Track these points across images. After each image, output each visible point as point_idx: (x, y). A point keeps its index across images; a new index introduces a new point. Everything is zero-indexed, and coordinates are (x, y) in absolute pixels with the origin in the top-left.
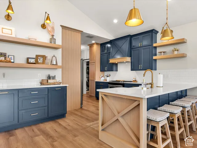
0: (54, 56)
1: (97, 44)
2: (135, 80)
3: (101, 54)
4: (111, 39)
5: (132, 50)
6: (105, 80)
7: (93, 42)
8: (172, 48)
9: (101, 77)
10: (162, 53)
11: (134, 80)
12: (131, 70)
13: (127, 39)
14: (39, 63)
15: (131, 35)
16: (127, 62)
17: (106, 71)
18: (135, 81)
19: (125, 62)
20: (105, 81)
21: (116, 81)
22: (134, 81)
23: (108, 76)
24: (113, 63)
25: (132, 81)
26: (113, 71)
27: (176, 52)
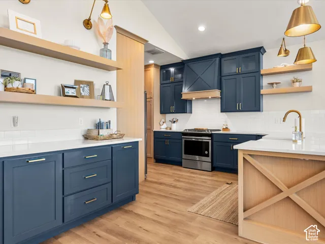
0: (107, 84)
1: (156, 65)
2: (227, 128)
3: (161, 84)
4: (184, 59)
5: (223, 78)
6: (169, 128)
7: (151, 62)
8: (290, 77)
9: (161, 123)
10: (275, 85)
11: (225, 127)
12: (222, 112)
13: (214, 59)
14: (83, 97)
15: (222, 53)
16: (213, 98)
17: (173, 113)
19: (210, 97)
21: (195, 130)
22: (224, 129)
23: (174, 122)
24: (186, 100)
25: (220, 130)
26: (186, 113)
27: (297, 84)
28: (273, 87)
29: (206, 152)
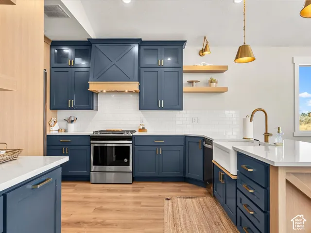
2: (143, 128)
3: (52, 67)
5: (142, 70)
6: (63, 130)
8: (207, 77)
9: (52, 123)
10: (194, 84)
11: (141, 127)
13: (132, 45)
15: (142, 40)
16: (130, 92)
17: (73, 109)
18: (143, 130)
19: (126, 91)
20: (63, 133)
22: (140, 130)
23: (72, 122)
24: (93, 92)
25: (136, 132)
26: (93, 109)
27: (214, 85)
28: (193, 85)
29: (126, 160)
